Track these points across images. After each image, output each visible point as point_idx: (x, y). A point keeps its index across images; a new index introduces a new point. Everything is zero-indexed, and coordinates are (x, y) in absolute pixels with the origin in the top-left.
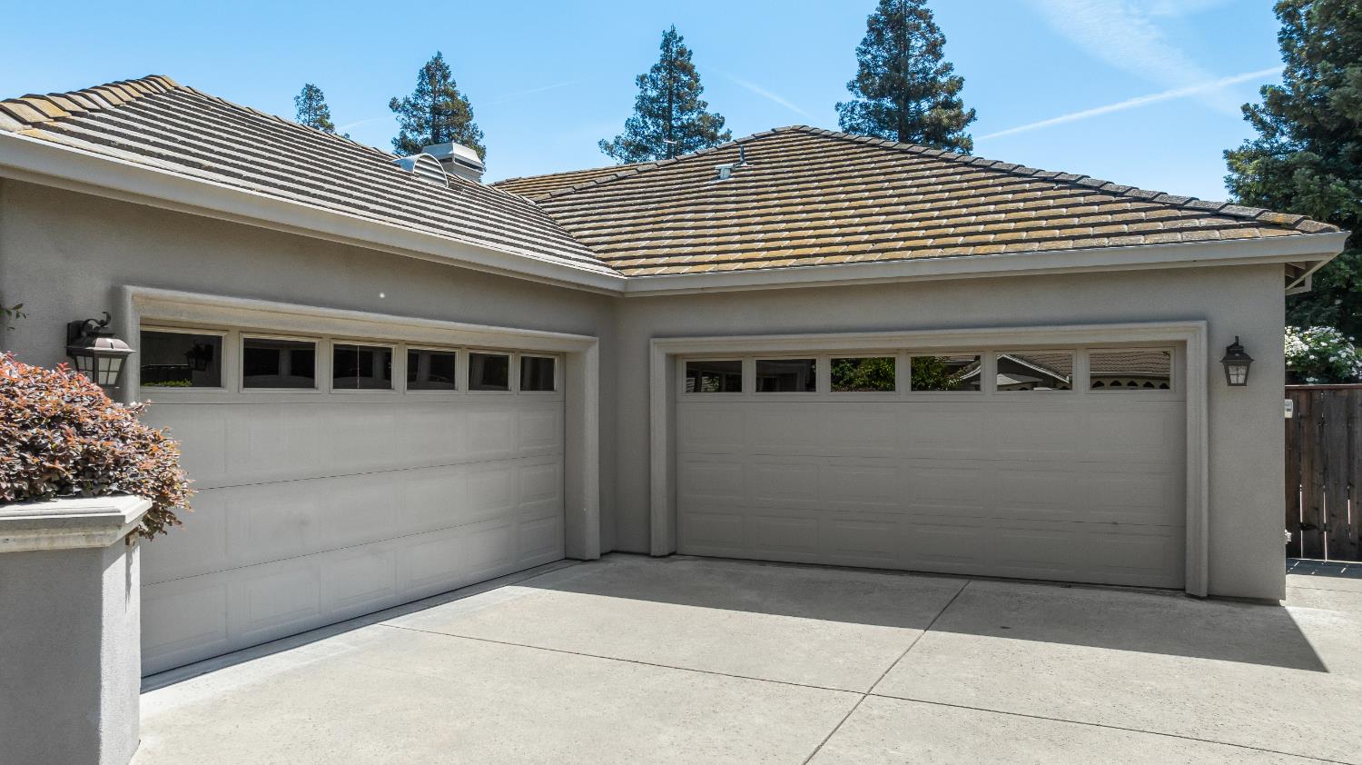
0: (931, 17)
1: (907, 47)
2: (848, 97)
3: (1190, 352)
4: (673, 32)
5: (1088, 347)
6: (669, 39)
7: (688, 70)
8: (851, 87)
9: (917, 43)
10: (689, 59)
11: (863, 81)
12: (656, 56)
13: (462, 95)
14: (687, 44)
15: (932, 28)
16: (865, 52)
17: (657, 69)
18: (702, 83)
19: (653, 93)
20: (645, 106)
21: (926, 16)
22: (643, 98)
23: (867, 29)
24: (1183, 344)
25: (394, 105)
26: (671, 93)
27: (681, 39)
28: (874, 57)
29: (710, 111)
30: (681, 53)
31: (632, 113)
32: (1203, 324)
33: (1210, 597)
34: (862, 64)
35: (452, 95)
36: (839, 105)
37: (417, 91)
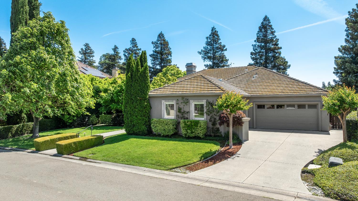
0: (272, 26)
1: (267, 32)
2: (254, 43)
3: (319, 105)
4: (214, 27)
5: (307, 104)
6: (213, 29)
7: (217, 35)
8: (255, 41)
9: (269, 32)
10: (217, 33)
11: (258, 40)
12: (210, 32)
13: (167, 40)
14: (217, 30)
15: (272, 29)
16: (258, 34)
17: (210, 35)
18: (220, 38)
19: (209, 40)
20: (208, 44)
21: (271, 26)
22: (207, 42)
23: (259, 29)
24: (318, 104)
25: (152, 43)
26: (213, 41)
27: (216, 28)
28: (260, 35)
29: (222, 44)
30: (216, 31)
31: (205, 45)
32: (320, 102)
33: (321, 131)
34: (258, 36)
35: (164, 40)
36: (252, 45)
37: (157, 40)
